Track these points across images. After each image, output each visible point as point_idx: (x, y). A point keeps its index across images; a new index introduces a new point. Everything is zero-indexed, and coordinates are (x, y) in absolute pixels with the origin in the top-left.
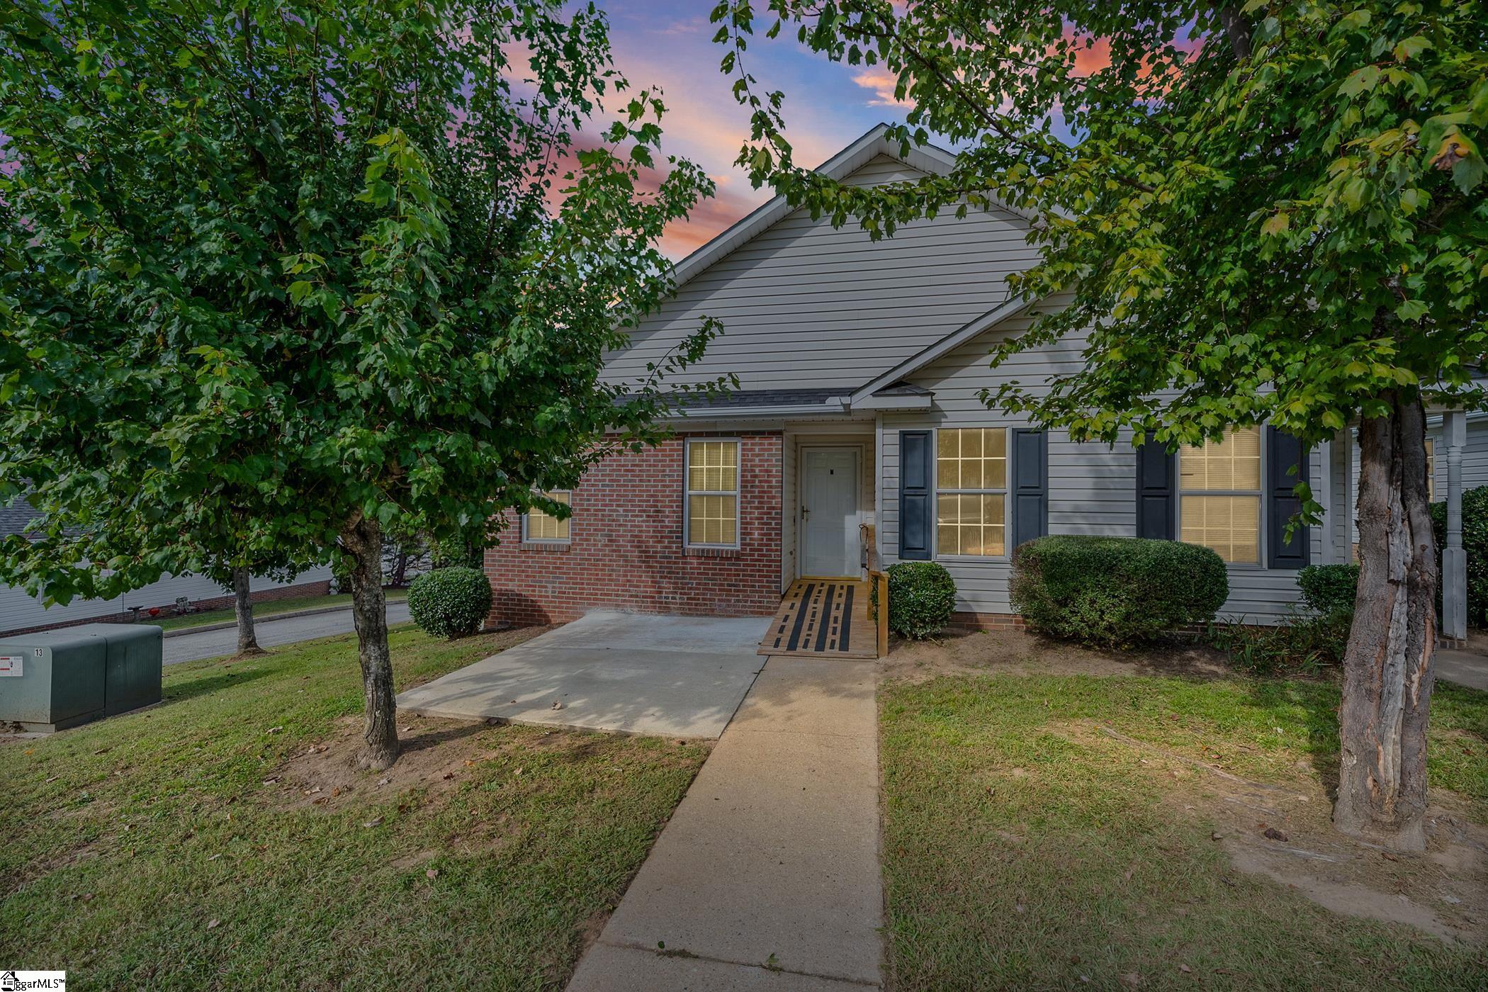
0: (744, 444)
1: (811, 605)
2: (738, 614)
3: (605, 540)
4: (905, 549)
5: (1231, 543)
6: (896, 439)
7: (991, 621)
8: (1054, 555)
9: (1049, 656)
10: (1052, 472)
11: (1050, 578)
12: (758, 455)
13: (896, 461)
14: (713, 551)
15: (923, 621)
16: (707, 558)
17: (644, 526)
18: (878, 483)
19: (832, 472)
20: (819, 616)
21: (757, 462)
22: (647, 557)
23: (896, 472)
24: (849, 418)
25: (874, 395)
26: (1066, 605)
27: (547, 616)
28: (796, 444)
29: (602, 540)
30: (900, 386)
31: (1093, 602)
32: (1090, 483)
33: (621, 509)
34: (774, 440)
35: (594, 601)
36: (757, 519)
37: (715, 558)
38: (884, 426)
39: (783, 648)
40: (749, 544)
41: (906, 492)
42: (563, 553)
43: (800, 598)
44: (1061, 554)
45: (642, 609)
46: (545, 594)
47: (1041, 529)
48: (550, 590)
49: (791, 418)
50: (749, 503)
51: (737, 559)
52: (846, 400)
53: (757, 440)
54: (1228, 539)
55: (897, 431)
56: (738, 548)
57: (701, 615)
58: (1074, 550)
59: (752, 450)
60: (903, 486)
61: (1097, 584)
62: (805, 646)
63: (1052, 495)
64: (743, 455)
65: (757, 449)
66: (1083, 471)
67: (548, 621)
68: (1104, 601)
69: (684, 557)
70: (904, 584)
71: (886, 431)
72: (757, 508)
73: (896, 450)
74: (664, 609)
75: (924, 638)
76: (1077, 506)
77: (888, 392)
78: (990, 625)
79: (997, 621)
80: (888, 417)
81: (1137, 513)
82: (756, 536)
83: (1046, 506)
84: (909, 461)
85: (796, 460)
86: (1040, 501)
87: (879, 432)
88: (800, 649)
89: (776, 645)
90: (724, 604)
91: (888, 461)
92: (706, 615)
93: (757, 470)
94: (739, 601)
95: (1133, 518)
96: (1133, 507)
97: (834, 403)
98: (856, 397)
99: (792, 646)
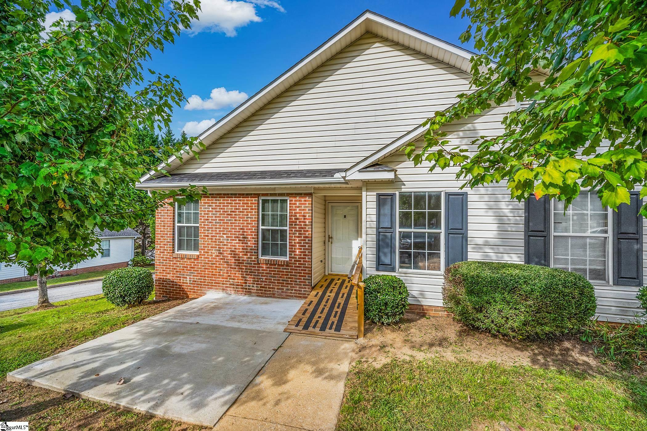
0: (291, 201)
1: (328, 294)
2: (288, 297)
3: (216, 253)
4: (380, 265)
5: (588, 267)
6: (374, 198)
7: (432, 310)
8: (472, 277)
9: (469, 342)
10: (470, 219)
11: (470, 292)
12: (298, 207)
13: (374, 211)
14: (274, 260)
15: (387, 314)
16: (271, 264)
17: (238, 246)
18: (364, 224)
19: (345, 217)
20: (330, 302)
21: (298, 211)
22: (239, 263)
23: (374, 218)
24: (347, 186)
25: (360, 171)
26: (481, 311)
27: (186, 294)
28: (325, 201)
29: (215, 253)
30: (376, 165)
31: (500, 311)
32: (495, 227)
33: (225, 236)
34: (307, 199)
35: (211, 286)
36: (298, 243)
37: (275, 265)
38: (367, 190)
39: (300, 328)
40: (293, 258)
41: (381, 230)
42: (195, 259)
43: (324, 288)
44: (478, 276)
45: (237, 292)
46: (186, 281)
47: (463, 256)
48: (188, 279)
49: (316, 186)
50: (294, 234)
51: (287, 266)
52: (343, 174)
53: (298, 198)
54: (586, 265)
55: (375, 193)
56: (288, 259)
57: (268, 297)
58: (487, 273)
59: (295, 204)
60: (378, 228)
61: (504, 299)
62: (314, 327)
63: (470, 234)
64: (290, 207)
65: (298, 203)
66: (490, 219)
67: (188, 297)
68: (508, 311)
69: (258, 264)
70: (375, 290)
71: (368, 193)
72: (298, 237)
73: (374, 205)
74: (248, 292)
75: (388, 324)
76: (487, 242)
77: (368, 169)
78: (432, 313)
79: (435, 311)
80: (369, 185)
81: (525, 247)
82: (297, 253)
83: (467, 240)
84: (382, 211)
85: (325, 209)
86: (462, 237)
87: (364, 194)
88: (311, 329)
89: (297, 325)
90: (280, 291)
91: (370, 211)
92: (271, 297)
93: (298, 215)
94: (288, 290)
95: (522, 250)
96: (522, 243)
97: (338, 176)
98: (348, 173)
99: (306, 327)
